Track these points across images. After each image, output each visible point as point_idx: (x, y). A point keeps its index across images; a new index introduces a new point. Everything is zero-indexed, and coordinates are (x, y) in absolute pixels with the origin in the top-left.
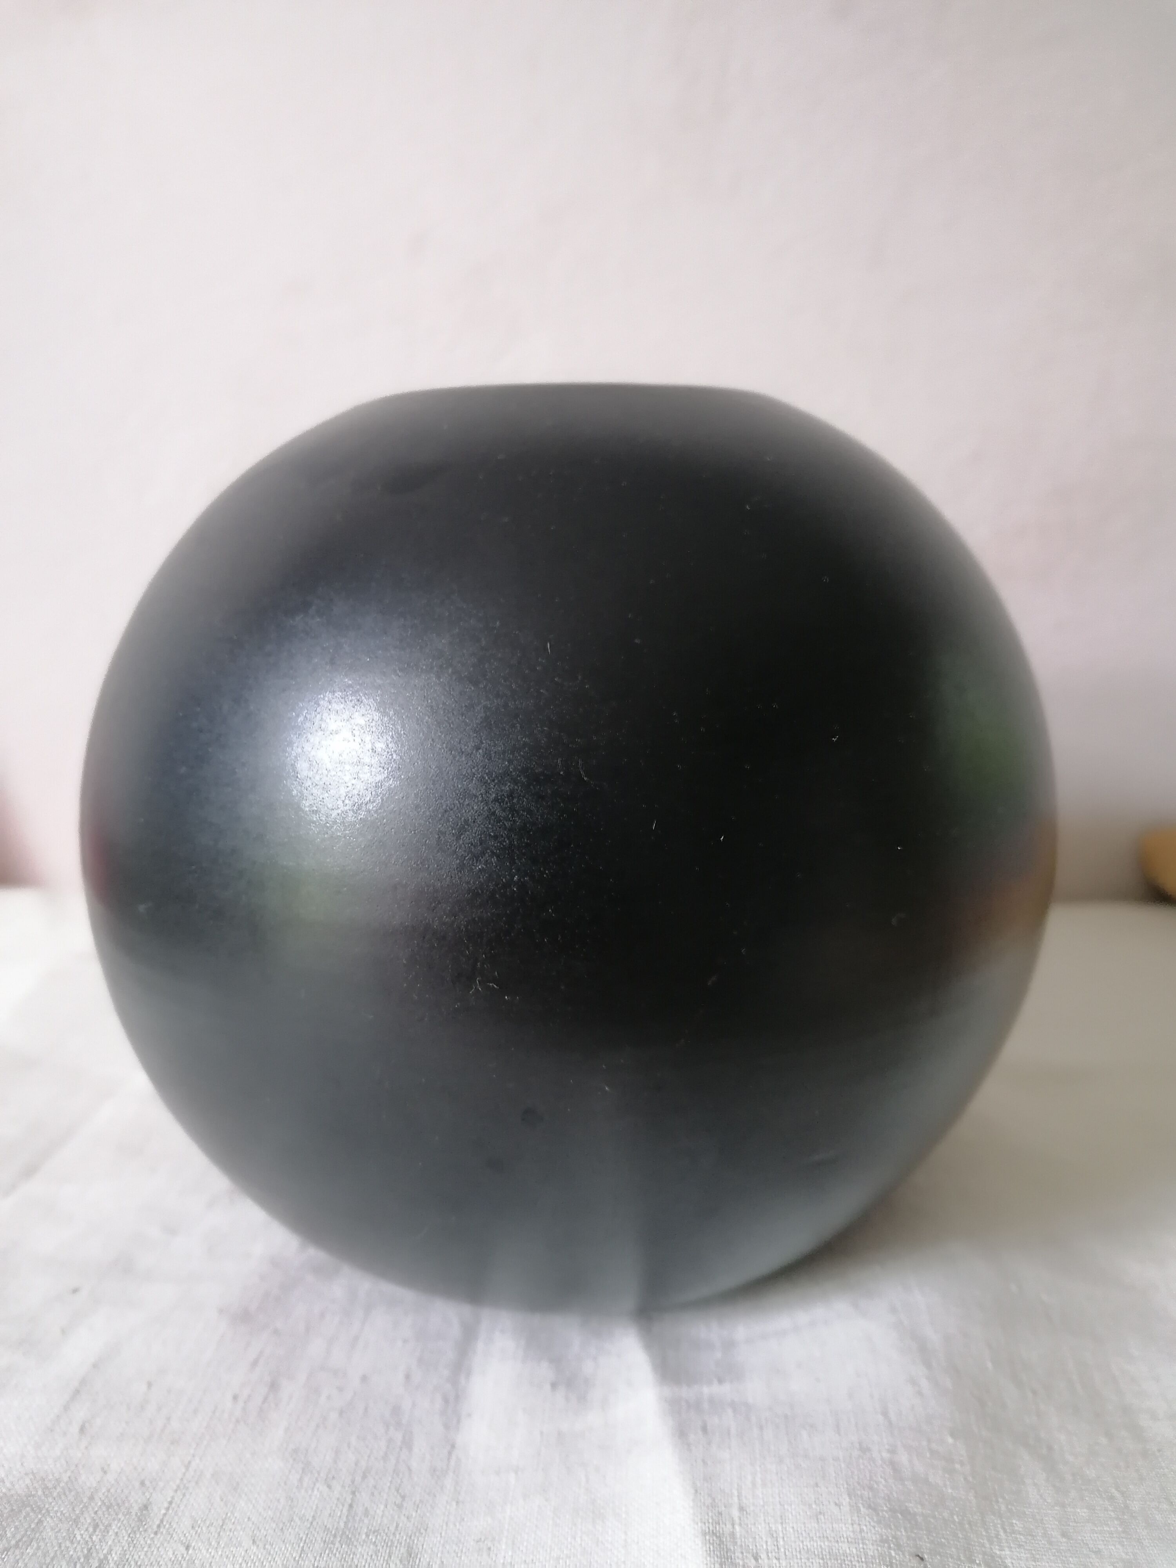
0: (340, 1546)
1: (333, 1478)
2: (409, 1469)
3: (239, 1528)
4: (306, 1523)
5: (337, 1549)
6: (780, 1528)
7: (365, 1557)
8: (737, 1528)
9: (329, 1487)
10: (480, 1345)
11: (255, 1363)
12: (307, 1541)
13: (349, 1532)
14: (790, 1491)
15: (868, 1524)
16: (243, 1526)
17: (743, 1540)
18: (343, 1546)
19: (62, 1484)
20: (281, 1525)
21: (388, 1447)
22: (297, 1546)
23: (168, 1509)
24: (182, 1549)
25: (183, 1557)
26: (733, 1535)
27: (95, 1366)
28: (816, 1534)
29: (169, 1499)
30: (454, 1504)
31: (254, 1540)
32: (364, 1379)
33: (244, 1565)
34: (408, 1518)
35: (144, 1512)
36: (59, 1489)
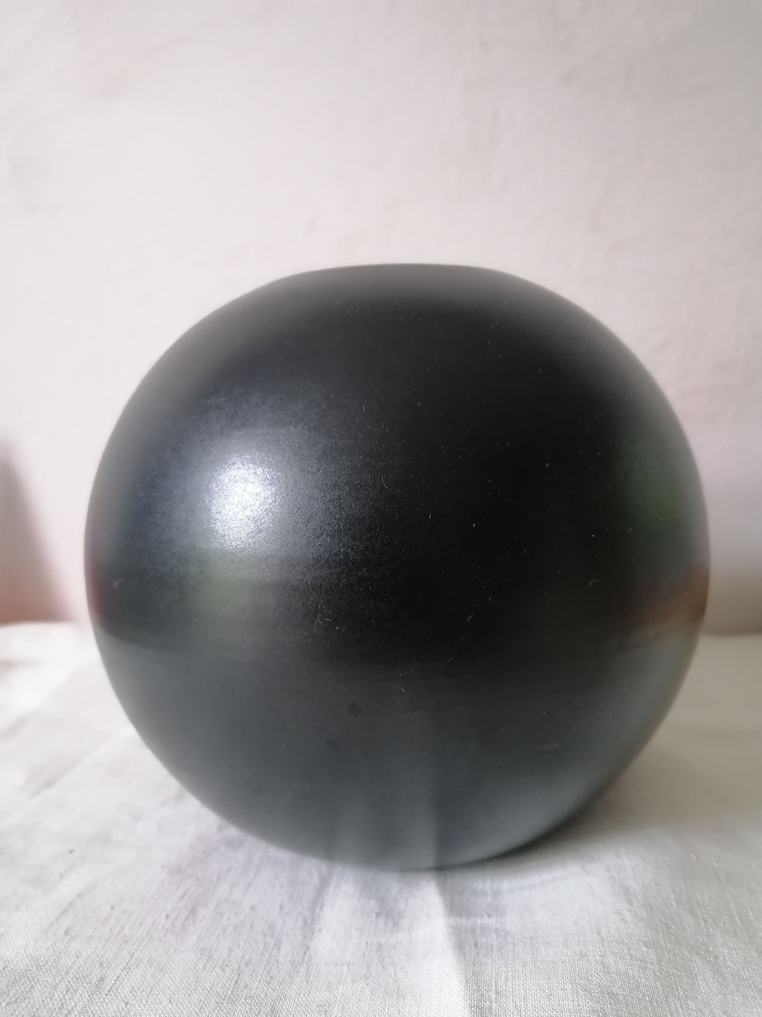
0: (226, 1006)
1: (227, 966)
2: (277, 961)
3: (161, 993)
4: (205, 991)
5: (225, 1007)
6: (523, 1005)
7: (243, 1012)
8: (494, 1004)
9: (223, 970)
10: (331, 890)
11: (183, 896)
12: (205, 1002)
13: (234, 997)
14: (531, 982)
15: (584, 1001)
16: (164, 992)
17: (497, 1011)
18: (229, 1006)
19: (49, 964)
20: (189, 992)
21: (264, 948)
22: (198, 1005)
23: (116, 981)
24: (123, 1005)
25: (123, 1010)
26: (490, 1008)
27: (79, 896)
28: (547, 1007)
29: (118, 975)
30: (305, 983)
31: (170, 1001)
32: (252, 908)
33: (162, 1015)
34: (273, 990)
35: (101, 982)
36: (47, 967)
